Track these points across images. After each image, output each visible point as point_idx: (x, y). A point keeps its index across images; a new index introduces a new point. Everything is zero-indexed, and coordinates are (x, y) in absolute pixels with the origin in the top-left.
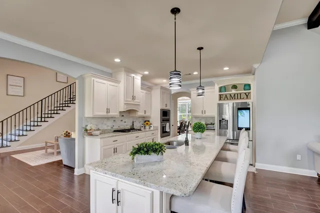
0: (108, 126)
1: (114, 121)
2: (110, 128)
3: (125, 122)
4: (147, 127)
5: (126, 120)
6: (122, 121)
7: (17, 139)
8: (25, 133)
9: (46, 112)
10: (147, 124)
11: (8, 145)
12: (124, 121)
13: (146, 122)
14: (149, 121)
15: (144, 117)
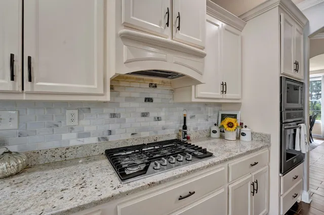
0: (82, 135)
1: (113, 115)
2: (93, 140)
3: (158, 119)
4: (231, 135)
5: (162, 114)
6: (144, 115)
10: (230, 125)
12: (153, 114)
13: (228, 120)
14: (235, 116)
15: (220, 105)
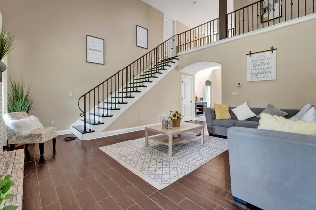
7: (101, 122)
8: (110, 113)
9: (132, 82)
11: (91, 129)
